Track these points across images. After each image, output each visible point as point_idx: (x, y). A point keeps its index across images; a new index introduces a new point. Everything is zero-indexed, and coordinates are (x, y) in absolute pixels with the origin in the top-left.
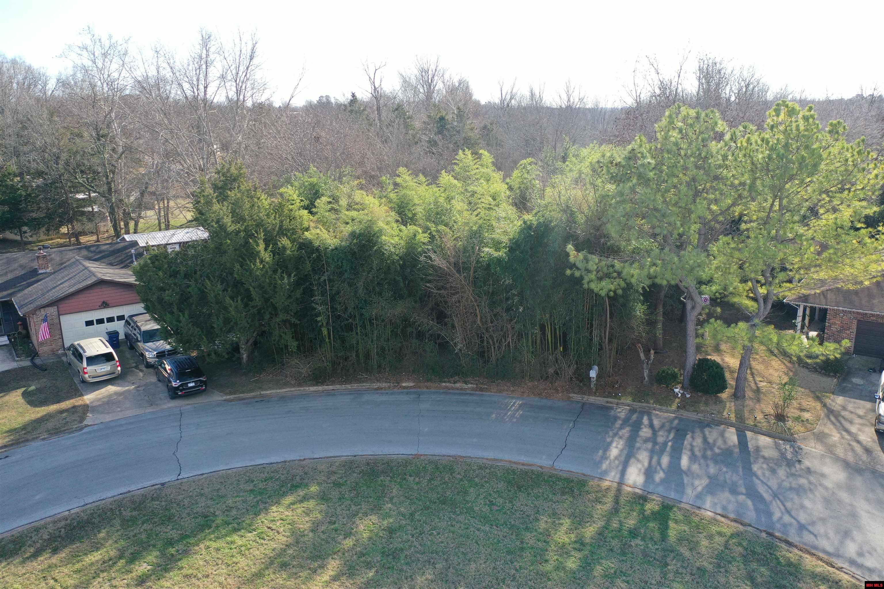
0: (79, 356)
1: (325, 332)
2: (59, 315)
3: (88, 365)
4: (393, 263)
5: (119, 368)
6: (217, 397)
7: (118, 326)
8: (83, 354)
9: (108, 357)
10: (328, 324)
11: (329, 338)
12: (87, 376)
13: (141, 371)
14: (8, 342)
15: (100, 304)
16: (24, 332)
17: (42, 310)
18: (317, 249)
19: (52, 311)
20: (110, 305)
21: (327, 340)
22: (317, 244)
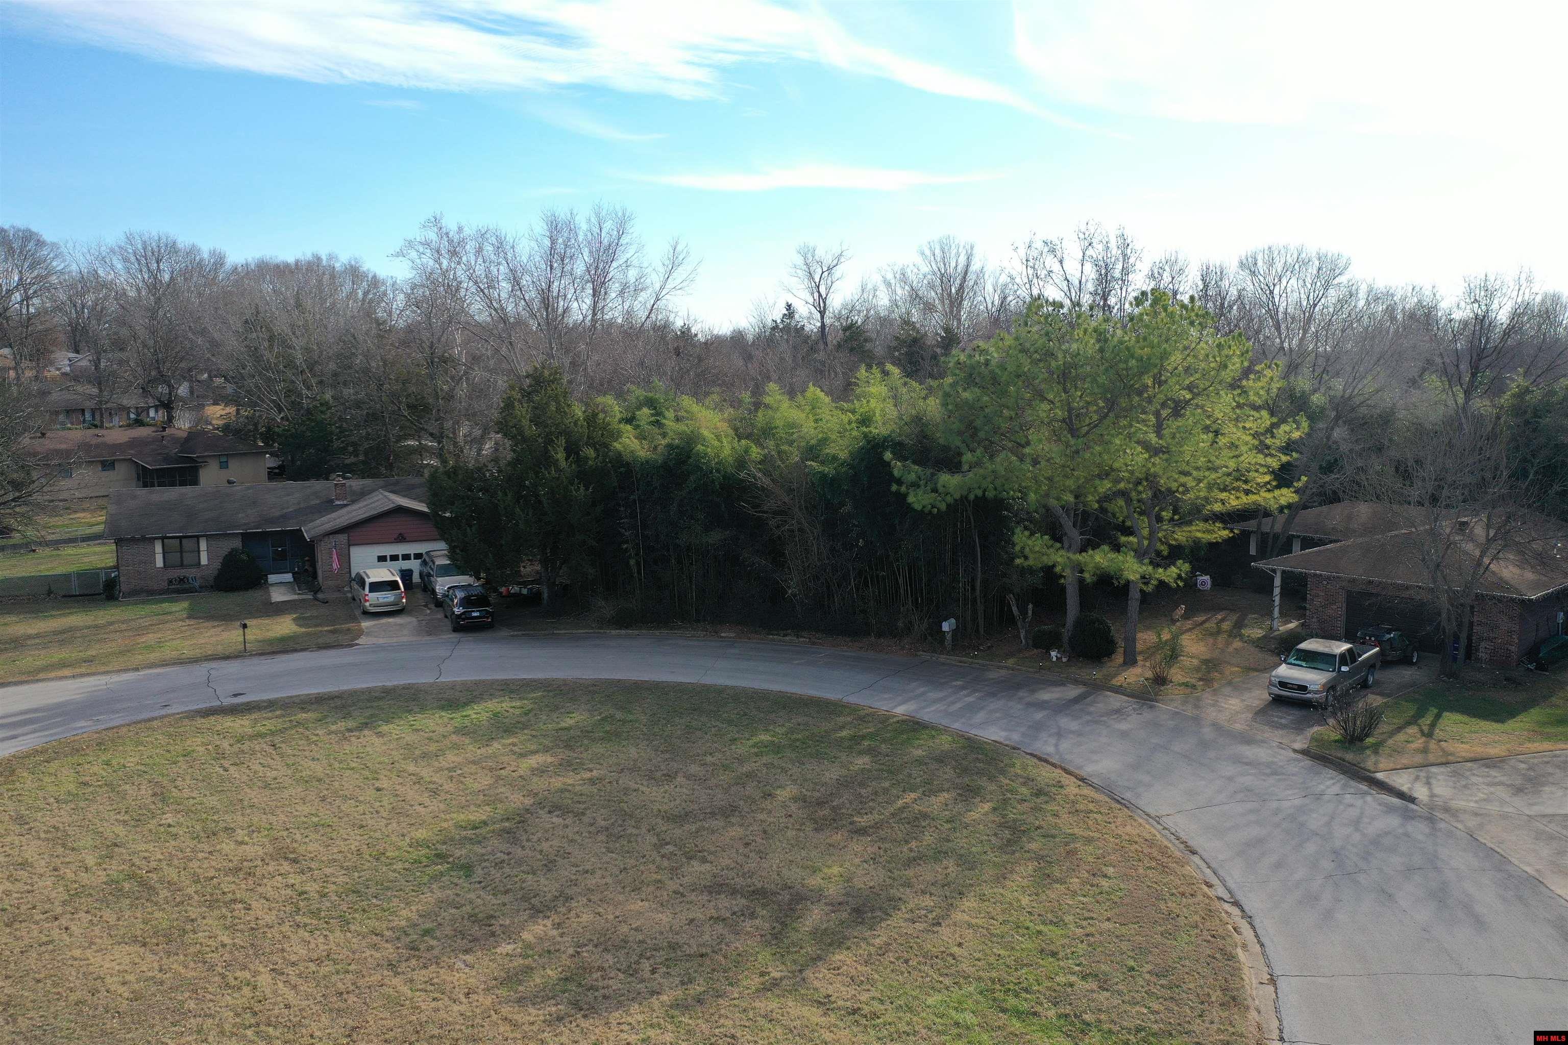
0: (362, 583)
1: (632, 562)
2: (349, 546)
3: (370, 592)
4: (713, 482)
5: (404, 600)
6: (505, 633)
7: (414, 565)
8: (366, 579)
9: (393, 585)
10: (637, 554)
11: (639, 572)
12: (367, 604)
13: (429, 609)
14: (292, 580)
15: (396, 536)
16: (310, 569)
17: (331, 536)
18: (628, 464)
19: (343, 538)
20: (408, 539)
21: (636, 575)
22: (627, 457)
